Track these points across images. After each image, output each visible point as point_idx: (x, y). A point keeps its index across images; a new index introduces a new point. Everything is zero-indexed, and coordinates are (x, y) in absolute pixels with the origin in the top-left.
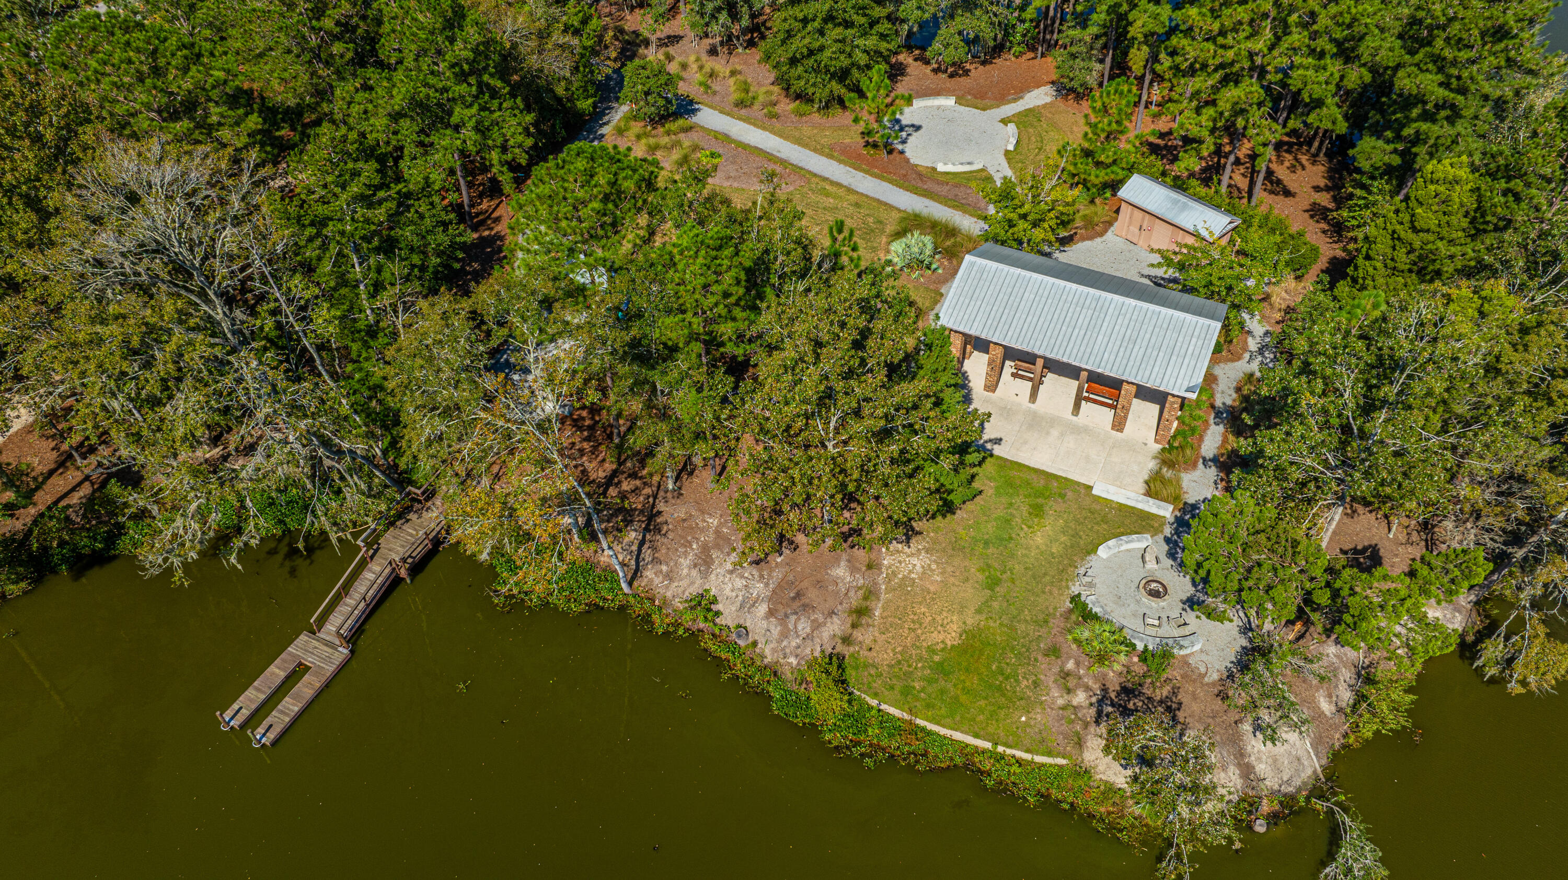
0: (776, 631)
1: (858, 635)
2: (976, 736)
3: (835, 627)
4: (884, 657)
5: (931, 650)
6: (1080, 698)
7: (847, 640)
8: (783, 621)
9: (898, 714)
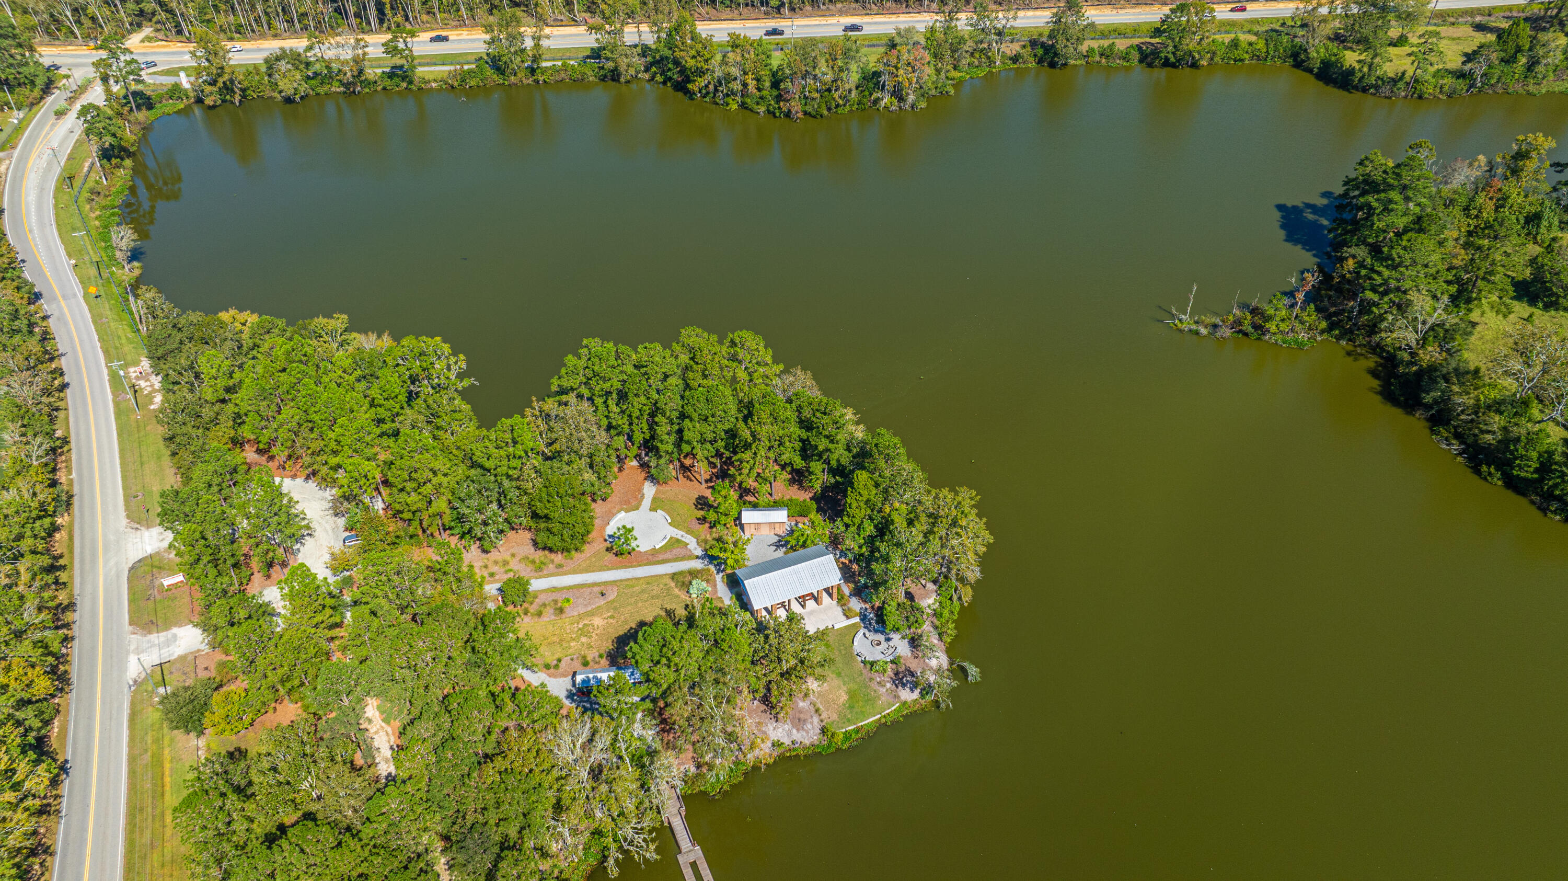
0: (804, 733)
1: (823, 717)
2: (875, 716)
3: (816, 720)
4: (835, 717)
5: (844, 705)
6: (888, 685)
7: (822, 721)
8: (803, 729)
9: (852, 728)
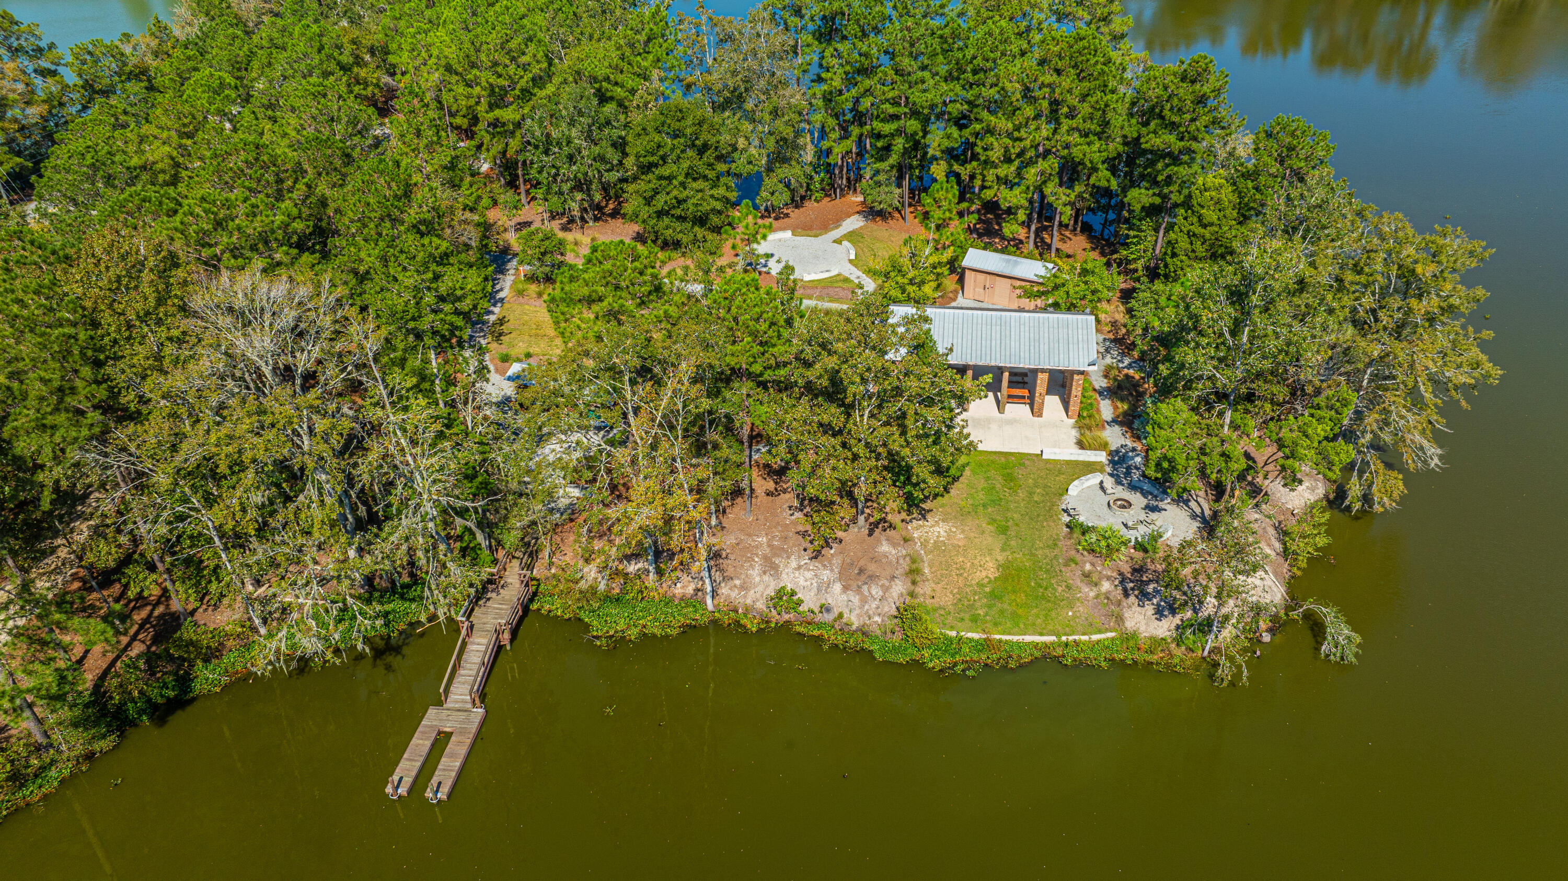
0: (855, 600)
1: (918, 590)
2: (1041, 634)
3: (899, 588)
4: (946, 600)
5: (981, 585)
6: (1106, 586)
7: (912, 594)
8: (859, 590)
9: (975, 636)
